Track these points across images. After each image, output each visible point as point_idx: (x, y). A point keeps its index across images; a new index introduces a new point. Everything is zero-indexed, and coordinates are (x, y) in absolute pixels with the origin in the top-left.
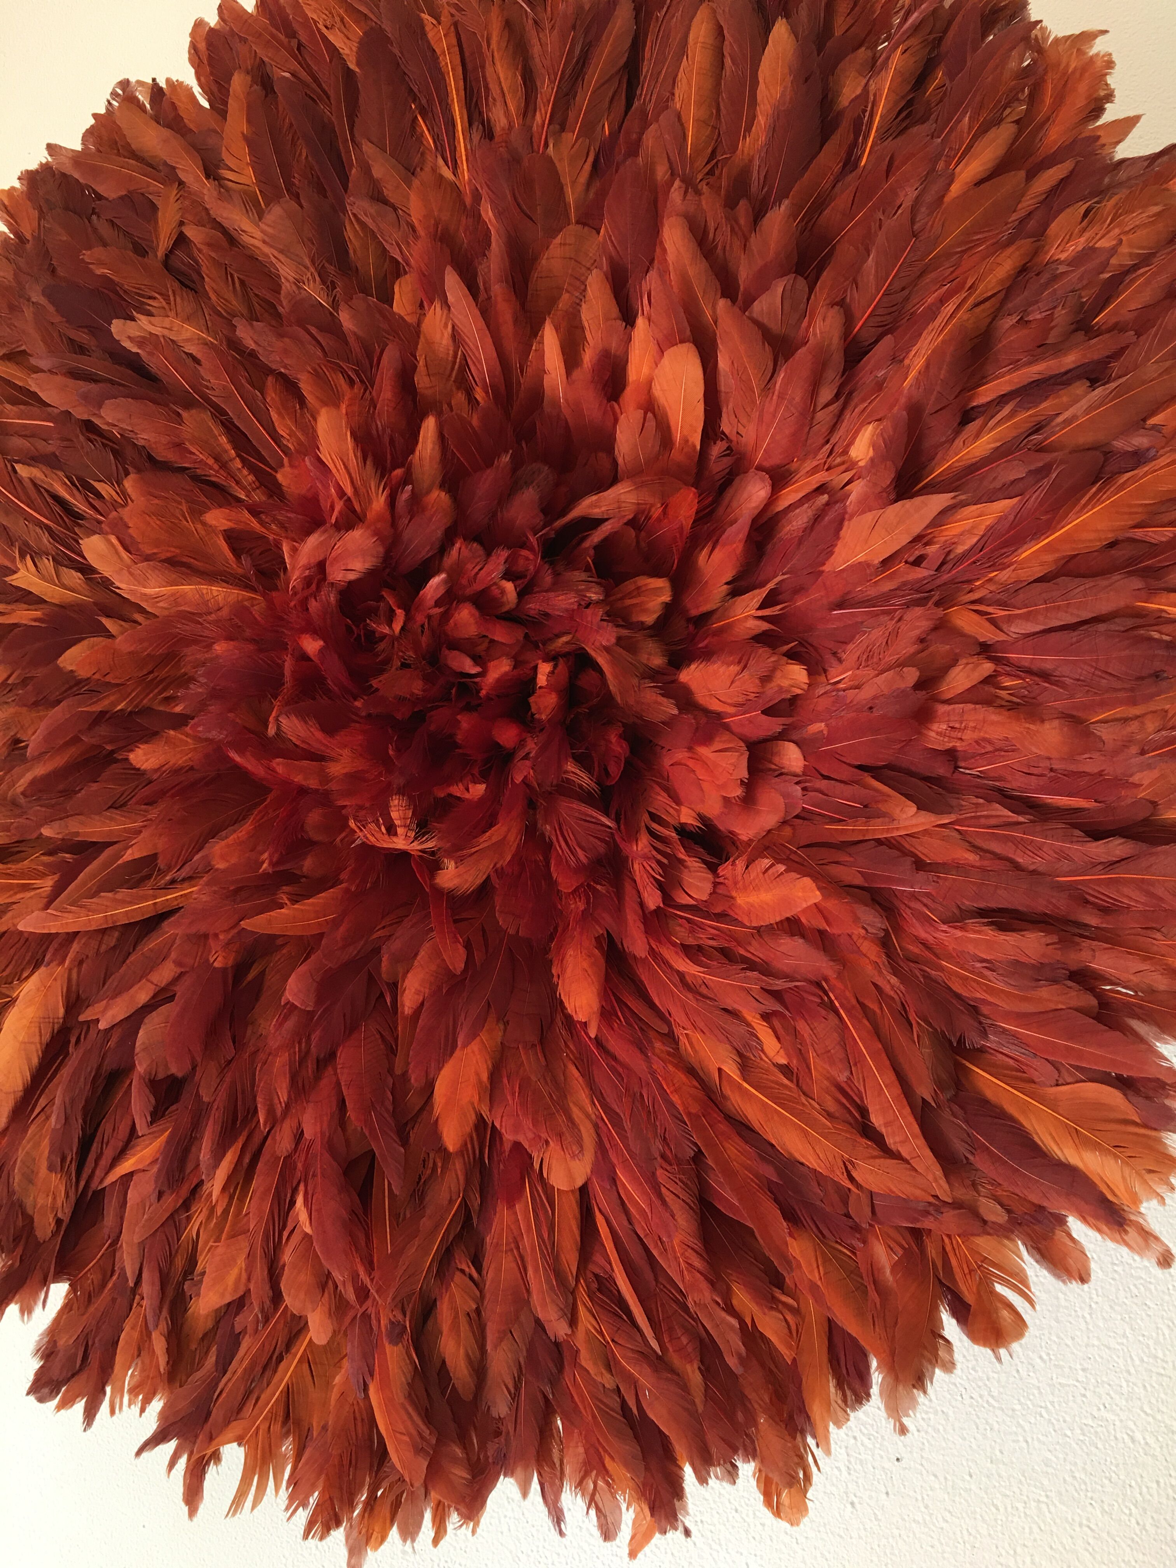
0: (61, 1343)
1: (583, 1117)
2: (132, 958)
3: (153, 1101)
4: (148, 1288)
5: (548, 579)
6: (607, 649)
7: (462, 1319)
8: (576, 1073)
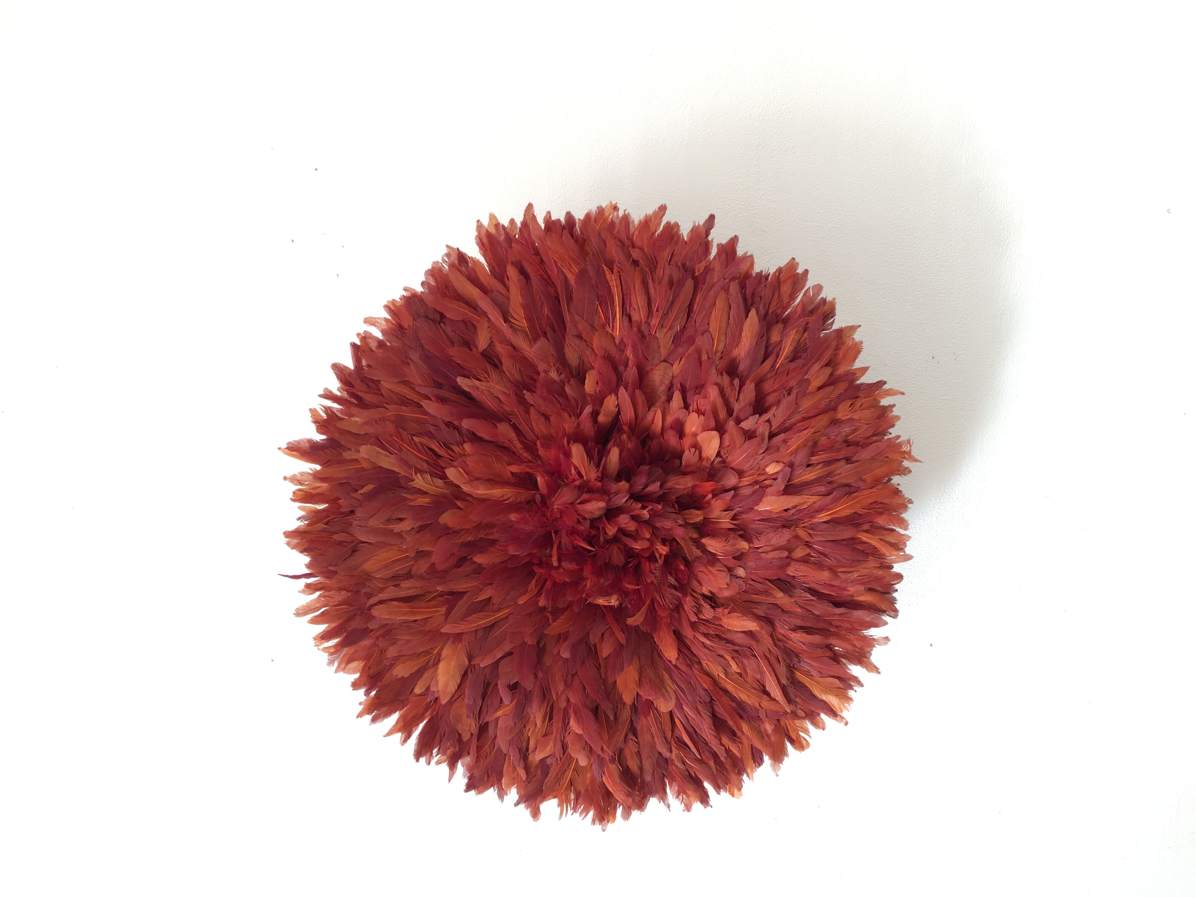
2: (490, 641)
3: (509, 691)
6: (682, 535)
7: (634, 754)
8: (666, 674)
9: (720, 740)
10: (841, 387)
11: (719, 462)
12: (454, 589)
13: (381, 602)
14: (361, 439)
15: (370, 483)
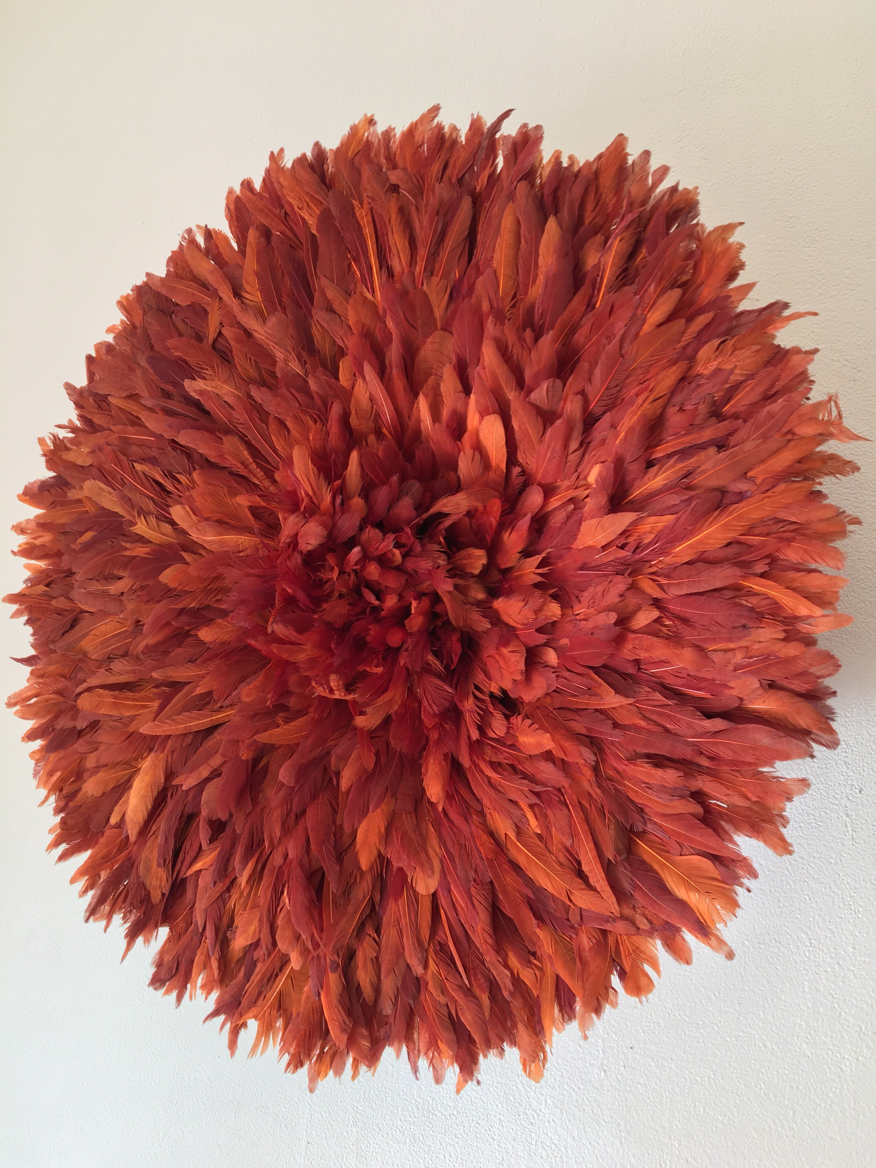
0: (165, 959)
1: (435, 855)
2: (200, 750)
3: (210, 833)
4: (209, 933)
5: (418, 548)
6: (449, 592)
7: (369, 961)
8: (433, 830)
12: (171, 677)
13: (89, 690)
15: (91, 530)
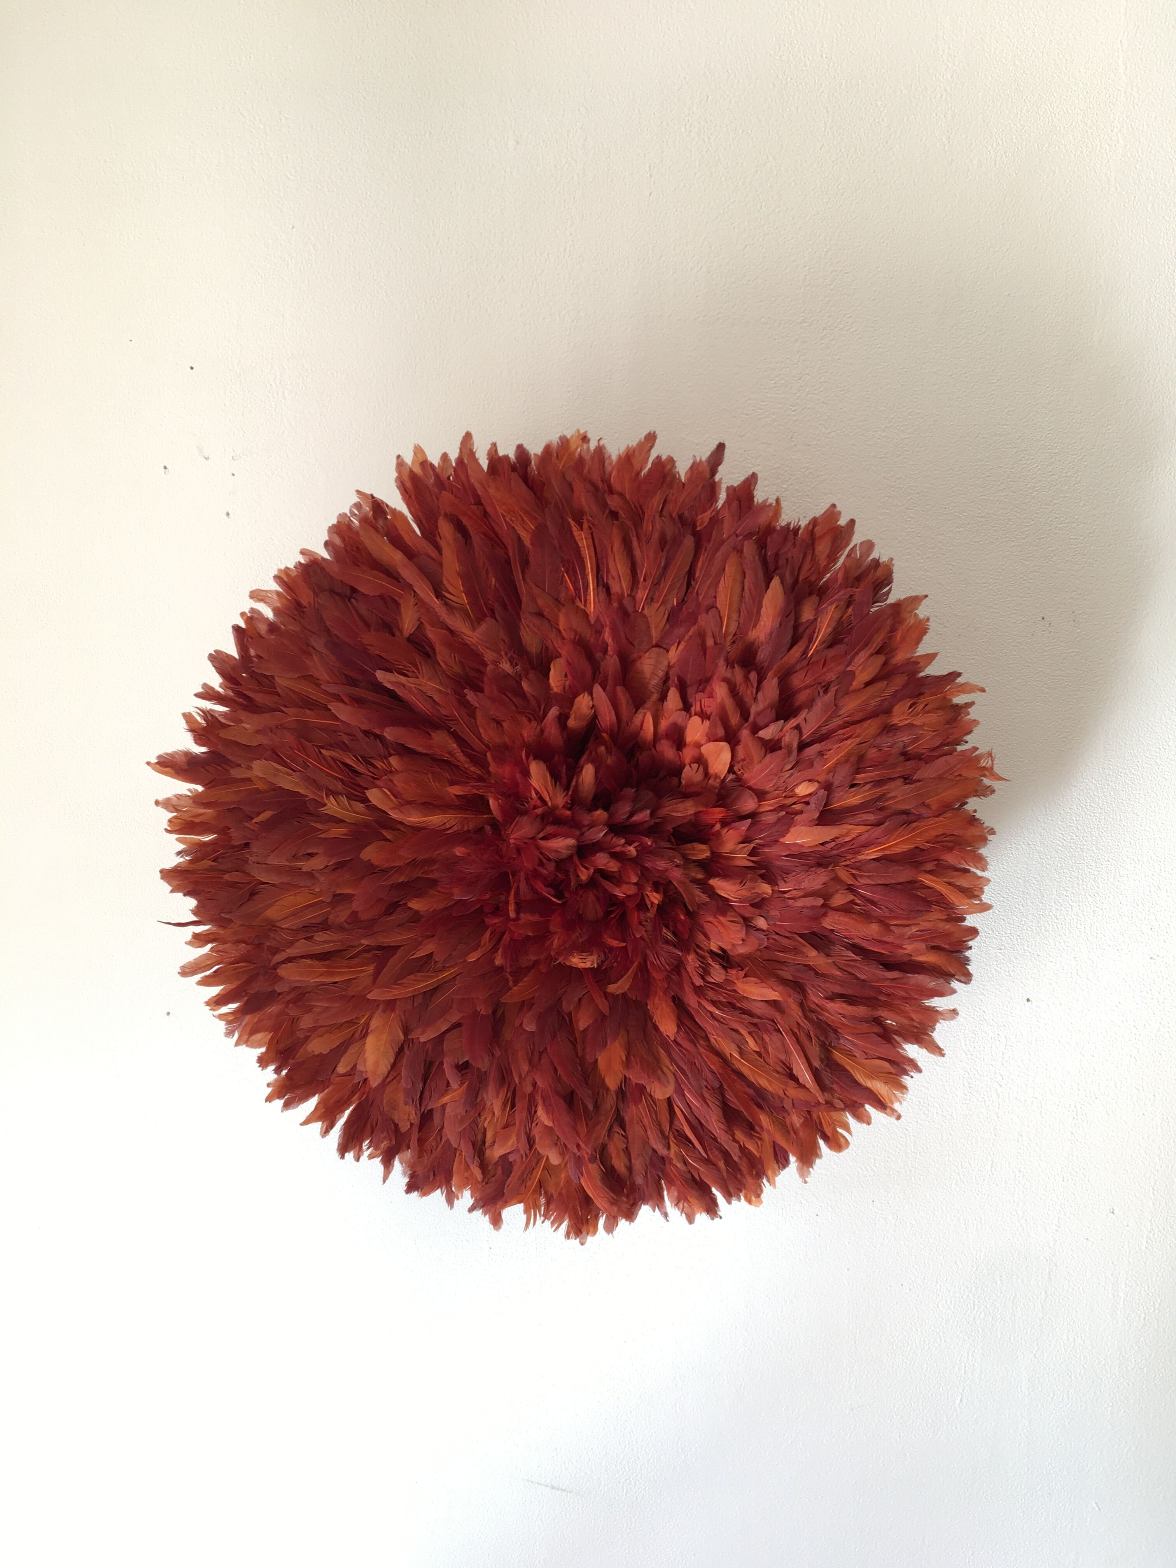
1: (668, 1071)
2: (432, 1008)
3: (457, 1072)
4: (464, 1147)
6: (680, 878)
7: (621, 1151)
8: (663, 1052)
9: (733, 1135)
10: (899, 681)
11: (732, 780)
12: (383, 942)
13: (290, 960)
14: (252, 752)
15: (268, 810)
